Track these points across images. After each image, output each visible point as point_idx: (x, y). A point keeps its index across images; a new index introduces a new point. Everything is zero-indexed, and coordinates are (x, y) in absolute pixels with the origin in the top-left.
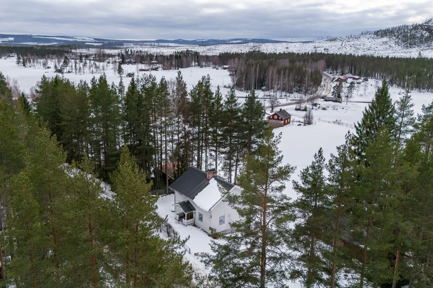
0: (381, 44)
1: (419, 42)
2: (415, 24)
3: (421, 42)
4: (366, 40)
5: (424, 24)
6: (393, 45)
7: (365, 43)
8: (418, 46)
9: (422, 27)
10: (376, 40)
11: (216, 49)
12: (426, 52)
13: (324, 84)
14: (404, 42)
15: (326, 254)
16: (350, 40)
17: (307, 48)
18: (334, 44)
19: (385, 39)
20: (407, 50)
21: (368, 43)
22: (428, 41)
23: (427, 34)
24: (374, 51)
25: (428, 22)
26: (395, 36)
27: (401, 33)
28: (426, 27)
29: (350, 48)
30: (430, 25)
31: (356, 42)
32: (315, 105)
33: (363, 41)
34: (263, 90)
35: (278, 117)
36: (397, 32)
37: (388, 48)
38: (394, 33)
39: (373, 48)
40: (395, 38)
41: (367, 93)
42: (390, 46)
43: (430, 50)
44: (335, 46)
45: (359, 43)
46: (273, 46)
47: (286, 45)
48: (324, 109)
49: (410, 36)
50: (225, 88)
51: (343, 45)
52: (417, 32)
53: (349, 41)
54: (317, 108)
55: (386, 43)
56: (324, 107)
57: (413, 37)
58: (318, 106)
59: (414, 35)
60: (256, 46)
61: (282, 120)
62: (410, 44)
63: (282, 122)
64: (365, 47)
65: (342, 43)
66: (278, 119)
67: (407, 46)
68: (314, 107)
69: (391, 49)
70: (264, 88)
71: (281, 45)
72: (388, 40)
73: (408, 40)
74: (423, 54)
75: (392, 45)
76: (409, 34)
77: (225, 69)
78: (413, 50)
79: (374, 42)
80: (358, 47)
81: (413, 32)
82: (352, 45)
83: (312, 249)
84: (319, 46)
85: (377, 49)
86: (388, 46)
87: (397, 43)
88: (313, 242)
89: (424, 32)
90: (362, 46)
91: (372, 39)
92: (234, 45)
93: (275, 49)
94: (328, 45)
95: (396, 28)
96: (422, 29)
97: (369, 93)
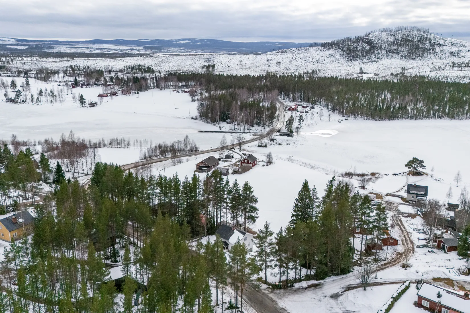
0: (328, 56)
1: (361, 55)
2: (357, 36)
3: (363, 55)
4: (314, 52)
5: (365, 37)
6: (339, 58)
7: (314, 55)
8: (360, 59)
9: (363, 40)
10: (324, 52)
11: (168, 61)
12: (367, 65)
13: (279, 114)
14: (348, 54)
15: (285, 258)
16: (300, 52)
17: (260, 61)
18: (285, 57)
19: (332, 51)
20: (351, 63)
21: (316, 55)
22: (369, 54)
23: (368, 47)
24: (322, 65)
25: (368, 35)
26: (340, 48)
27: (345, 46)
28: (366, 40)
29: (300, 60)
30: (370, 38)
31: (306, 54)
32: (273, 140)
33: (312, 53)
34: (228, 123)
35: (248, 161)
36: (342, 45)
37: (334, 60)
38: (339, 46)
39: (321, 61)
40: (340, 50)
41: (313, 122)
42: (336, 58)
43: (370, 63)
44: (287, 58)
45: (308, 55)
46: (227, 58)
47: (239, 57)
48: (280, 144)
49: (353, 48)
50: (193, 120)
51: (294, 58)
52: (359, 45)
53: (299, 54)
54: (274, 143)
55: (332, 55)
56: (280, 142)
57: (356, 50)
58: (275, 141)
59: (356, 48)
60: (210, 59)
61: (251, 163)
62: (354, 57)
63: (251, 165)
64: (314, 60)
65: (293, 56)
66: (248, 163)
67: (351, 59)
68: (272, 143)
69: (337, 61)
70: (228, 121)
71: (234, 58)
72: (334, 52)
73: (351, 53)
74: (364, 68)
75: (337, 58)
76: (352, 47)
77: (186, 92)
78: (356, 63)
79: (322, 55)
80: (308, 59)
81: (356, 44)
82: (302, 58)
83: (281, 257)
84: (271, 59)
85: (324, 62)
86: (334, 59)
87: (342, 55)
88: (281, 255)
89: (365, 45)
90: (311, 59)
91: (320, 51)
92: (187, 56)
93: (230, 62)
94: (280, 58)
95: (340, 41)
96: (363, 42)
97: (315, 122)
